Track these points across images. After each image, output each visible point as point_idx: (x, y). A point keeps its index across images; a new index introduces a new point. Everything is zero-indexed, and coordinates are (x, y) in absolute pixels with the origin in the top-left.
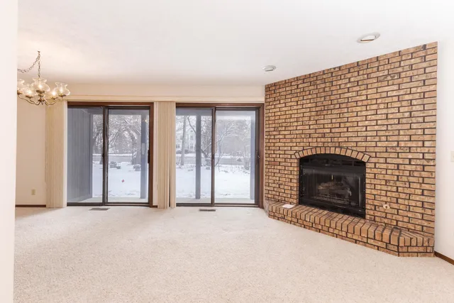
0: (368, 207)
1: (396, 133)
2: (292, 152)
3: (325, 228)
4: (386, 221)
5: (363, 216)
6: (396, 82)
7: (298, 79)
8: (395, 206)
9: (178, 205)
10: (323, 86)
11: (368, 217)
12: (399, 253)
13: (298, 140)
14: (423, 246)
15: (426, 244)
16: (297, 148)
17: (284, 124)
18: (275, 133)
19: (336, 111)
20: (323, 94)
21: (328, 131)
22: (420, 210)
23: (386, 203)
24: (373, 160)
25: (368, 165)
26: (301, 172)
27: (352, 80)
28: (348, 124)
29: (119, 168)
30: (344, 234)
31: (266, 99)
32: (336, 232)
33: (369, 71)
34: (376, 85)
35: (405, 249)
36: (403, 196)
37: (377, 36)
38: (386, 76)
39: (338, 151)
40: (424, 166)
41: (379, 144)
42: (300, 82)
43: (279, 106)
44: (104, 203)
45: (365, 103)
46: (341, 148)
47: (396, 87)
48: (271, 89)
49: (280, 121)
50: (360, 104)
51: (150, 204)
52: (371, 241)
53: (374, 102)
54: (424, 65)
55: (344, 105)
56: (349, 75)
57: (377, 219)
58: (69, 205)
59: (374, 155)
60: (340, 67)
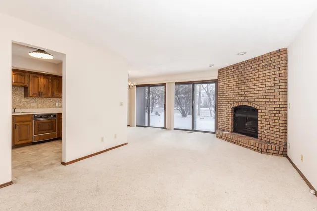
0: (259, 132)
1: (269, 94)
2: (229, 105)
3: (236, 142)
4: (266, 139)
5: (256, 137)
6: (269, 68)
7: (231, 66)
8: (269, 132)
9: (174, 129)
10: (241, 70)
11: (259, 138)
12: (261, 152)
13: (232, 98)
14: (276, 150)
15: (278, 149)
16: (231, 103)
17: (226, 90)
18: (222, 95)
19: (246, 83)
20: (241, 74)
21: (243, 93)
22: (278, 133)
23: (266, 130)
24: (261, 108)
25: (259, 111)
26: (234, 115)
27: (253, 67)
28: (251, 90)
29: (160, 115)
30: (243, 144)
31: (218, 77)
32: (240, 143)
33: (259, 62)
34: (261, 70)
35: (265, 151)
36: (272, 126)
37: (245, 53)
38: (265, 65)
39: (247, 104)
40: (280, 111)
41: (263, 100)
42: (232, 68)
43: (224, 80)
44: (148, 126)
45: (257, 79)
46: (248, 102)
47: (269, 71)
48: (221, 71)
49: (224, 88)
50: (255, 79)
51: (165, 128)
52: (252, 147)
53: (261, 78)
54: (279, 60)
55: (249, 80)
56: (251, 65)
57: (262, 139)
58: (137, 126)
59: (261, 105)
60: (247, 61)
